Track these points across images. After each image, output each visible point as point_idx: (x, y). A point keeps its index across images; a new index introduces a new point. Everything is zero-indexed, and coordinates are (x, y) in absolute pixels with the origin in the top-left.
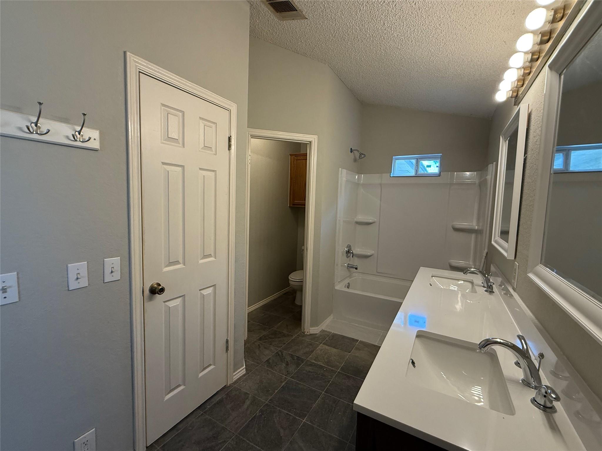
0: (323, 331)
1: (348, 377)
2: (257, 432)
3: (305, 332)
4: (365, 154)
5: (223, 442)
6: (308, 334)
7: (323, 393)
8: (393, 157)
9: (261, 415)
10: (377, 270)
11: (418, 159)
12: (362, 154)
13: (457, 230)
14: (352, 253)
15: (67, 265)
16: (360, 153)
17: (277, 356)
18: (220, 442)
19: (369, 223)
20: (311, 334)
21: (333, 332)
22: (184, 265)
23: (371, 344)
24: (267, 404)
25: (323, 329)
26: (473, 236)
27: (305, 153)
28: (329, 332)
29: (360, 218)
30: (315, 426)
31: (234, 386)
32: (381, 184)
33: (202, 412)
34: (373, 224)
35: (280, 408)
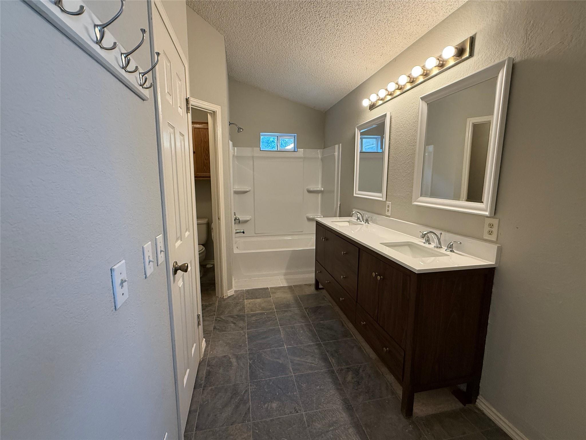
0: (235, 291)
1: (285, 311)
2: (263, 371)
3: (224, 297)
4: (243, 129)
5: (245, 391)
6: (226, 297)
7: (280, 327)
8: (261, 133)
9: (254, 361)
10: (255, 232)
11: (278, 137)
12: (241, 128)
13: (309, 192)
14: (239, 219)
15: (143, 247)
16: (238, 128)
17: (218, 322)
18: (243, 393)
19: (245, 191)
20: (229, 296)
21: (244, 289)
22: (181, 241)
23: (278, 287)
24: (250, 353)
25: (235, 290)
26: (320, 195)
27: (207, 122)
28: (241, 290)
29: (237, 187)
30: (295, 346)
31: (207, 358)
32: (253, 157)
33: (202, 388)
34: (248, 192)
35: (262, 350)
